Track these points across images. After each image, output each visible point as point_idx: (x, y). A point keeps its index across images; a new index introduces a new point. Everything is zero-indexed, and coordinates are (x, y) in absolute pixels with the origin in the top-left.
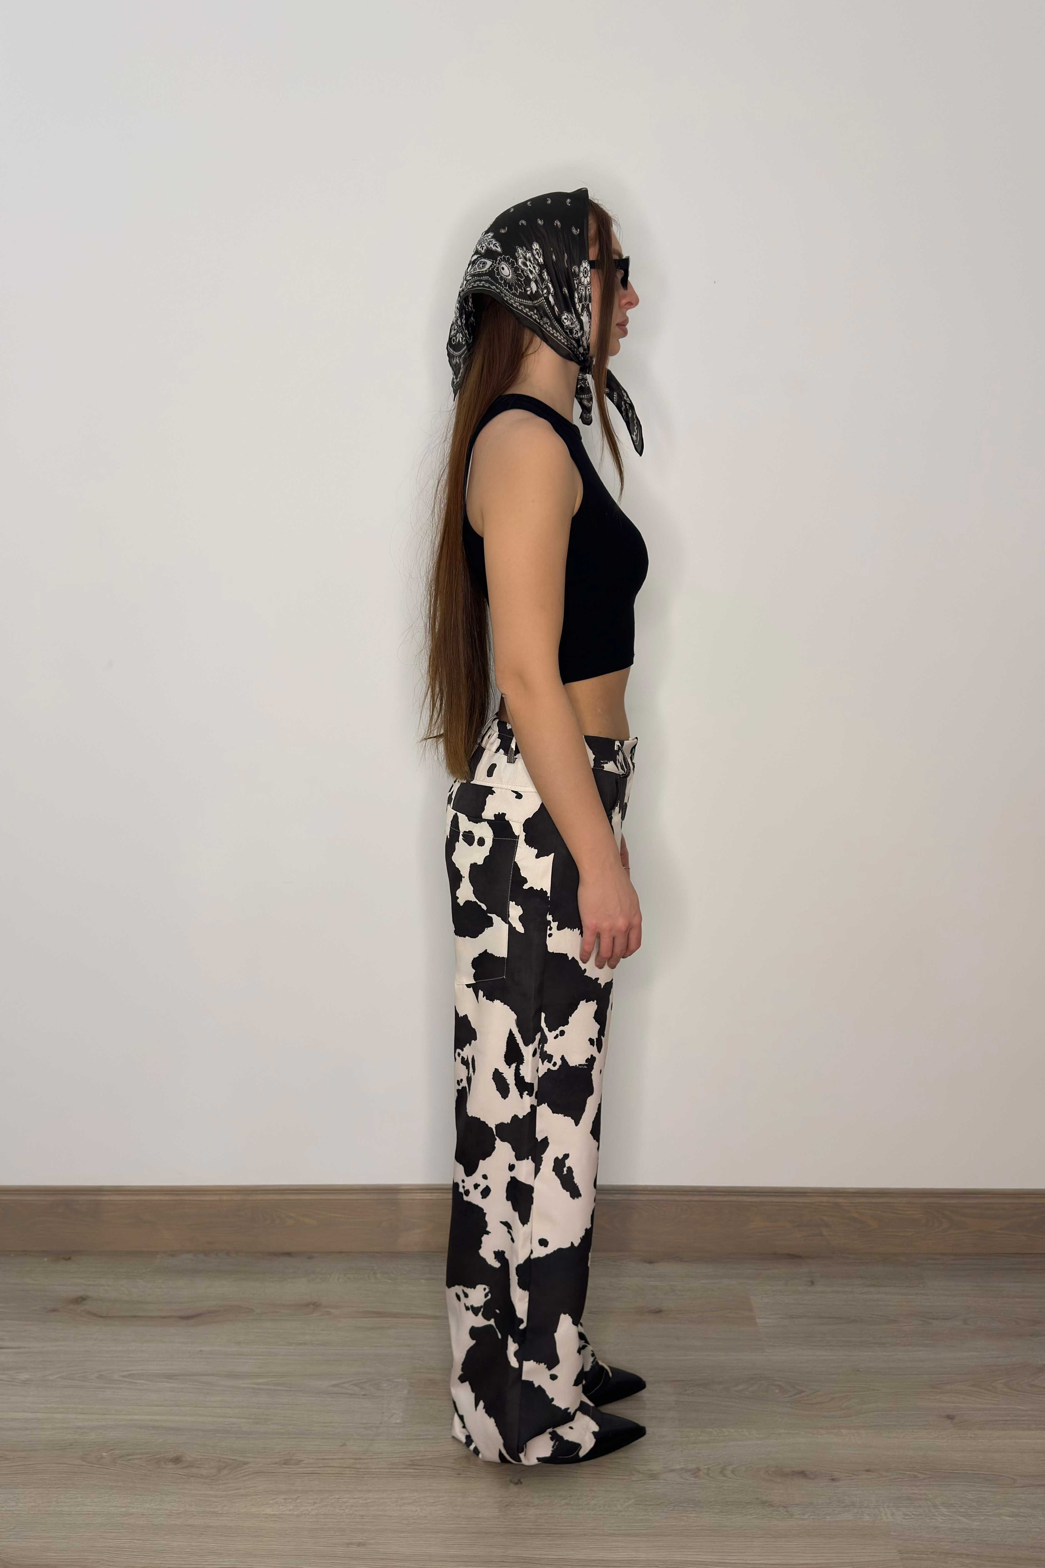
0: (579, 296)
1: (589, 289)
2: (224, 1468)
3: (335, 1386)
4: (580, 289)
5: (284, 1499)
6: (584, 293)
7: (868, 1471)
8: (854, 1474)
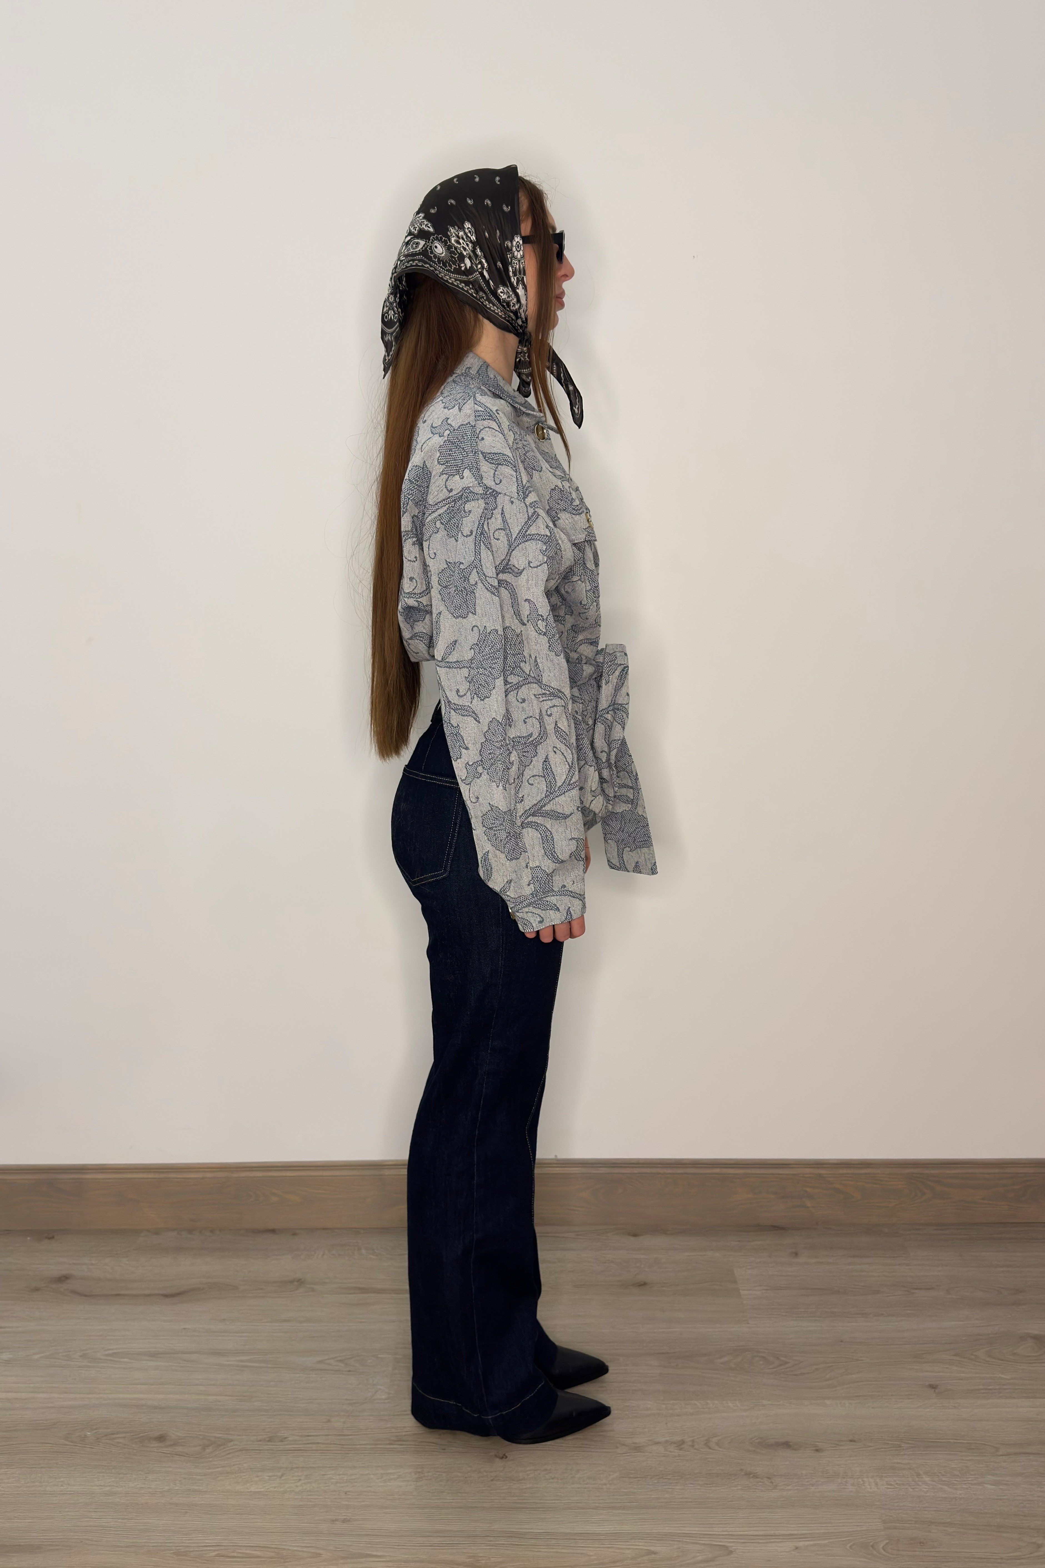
0: (513, 270)
1: (522, 263)
2: (208, 1446)
3: (320, 1362)
4: (514, 263)
5: (269, 1476)
6: (518, 266)
7: (851, 1441)
8: (838, 1445)
